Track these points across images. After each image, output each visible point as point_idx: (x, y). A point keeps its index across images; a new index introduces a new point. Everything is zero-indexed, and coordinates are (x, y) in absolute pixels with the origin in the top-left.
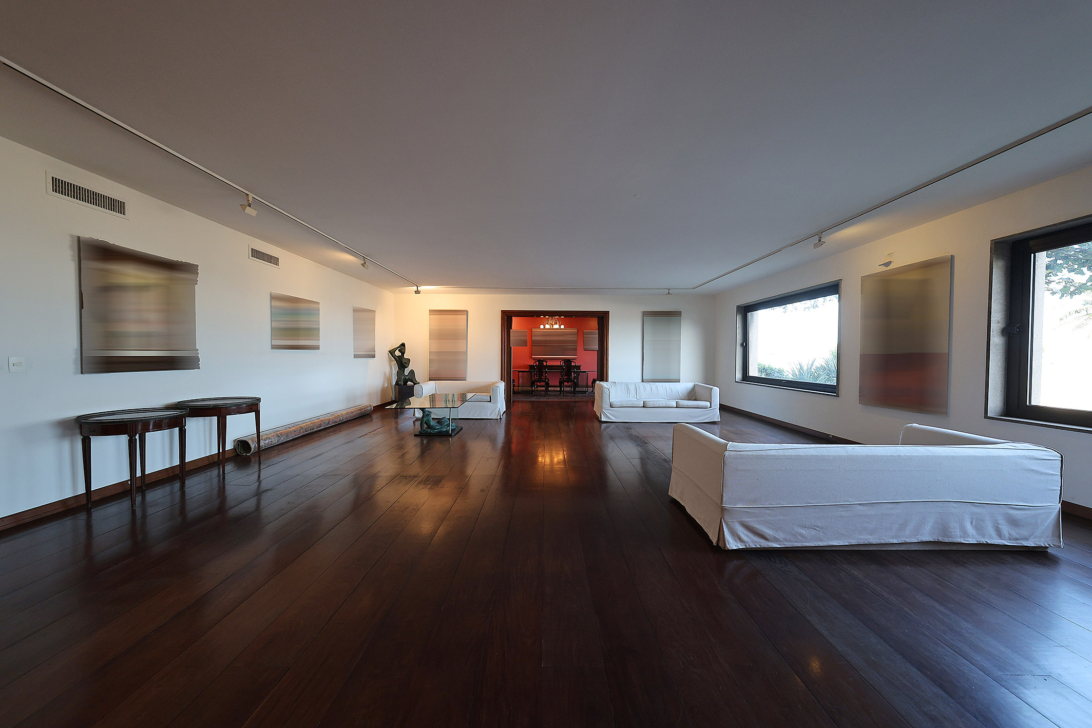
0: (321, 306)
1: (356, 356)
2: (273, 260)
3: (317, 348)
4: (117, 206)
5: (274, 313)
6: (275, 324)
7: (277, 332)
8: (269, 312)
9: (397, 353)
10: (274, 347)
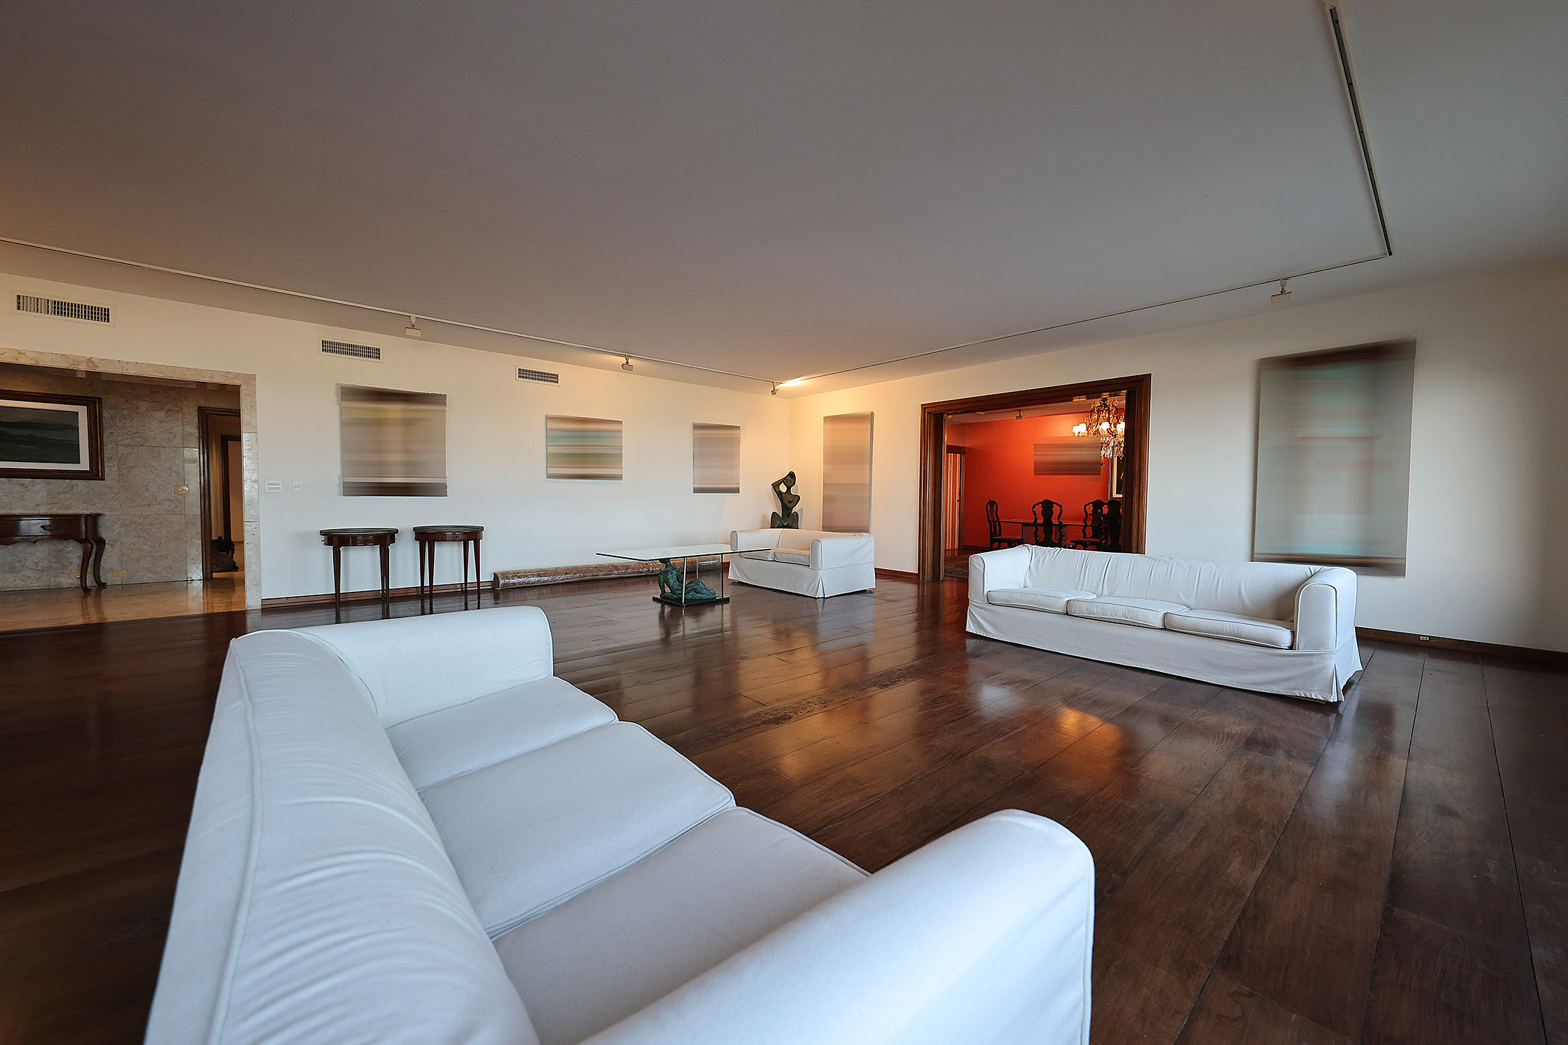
0: (624, 427)
1: (696, 490)
2: (553, 378)
3: (619, 477)
4: (374, 353)
5: (551, 437)
6: (552, 450)
7: (552, 459)
8: (545, 436)
9: (783, 488)
10: (549, 476)
